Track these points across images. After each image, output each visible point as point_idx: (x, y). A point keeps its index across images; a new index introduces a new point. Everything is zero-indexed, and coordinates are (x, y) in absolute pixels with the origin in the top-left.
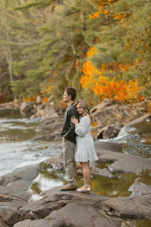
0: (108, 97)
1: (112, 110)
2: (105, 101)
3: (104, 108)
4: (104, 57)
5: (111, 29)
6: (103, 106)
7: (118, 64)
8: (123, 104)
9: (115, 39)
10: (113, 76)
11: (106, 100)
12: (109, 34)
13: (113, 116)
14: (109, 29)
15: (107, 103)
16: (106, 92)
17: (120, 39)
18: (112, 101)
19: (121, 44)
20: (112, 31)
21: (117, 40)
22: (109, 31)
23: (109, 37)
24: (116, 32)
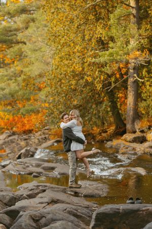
0: (8, 129)
1: (15, 139)
2: (6, 133)
3: (5, 138)
4: (3, 95)
5: (7, 71)
6: (5, 137)
7: (16, 101)
8: (23, 135)
9: (11, 80)
10: (10, 112)
11: (7, 131)
12: (6, 76)
13: (18, 144)
14: (5, 71)
15: (8, 134)
16: (6, 125)
17: (16, 80)
18: (12, 132)
19: (17, 84)
20: (8, 73)
21: (13, 81)
22: (6, 73)
23: (6, 78)
24: (12, 74)
